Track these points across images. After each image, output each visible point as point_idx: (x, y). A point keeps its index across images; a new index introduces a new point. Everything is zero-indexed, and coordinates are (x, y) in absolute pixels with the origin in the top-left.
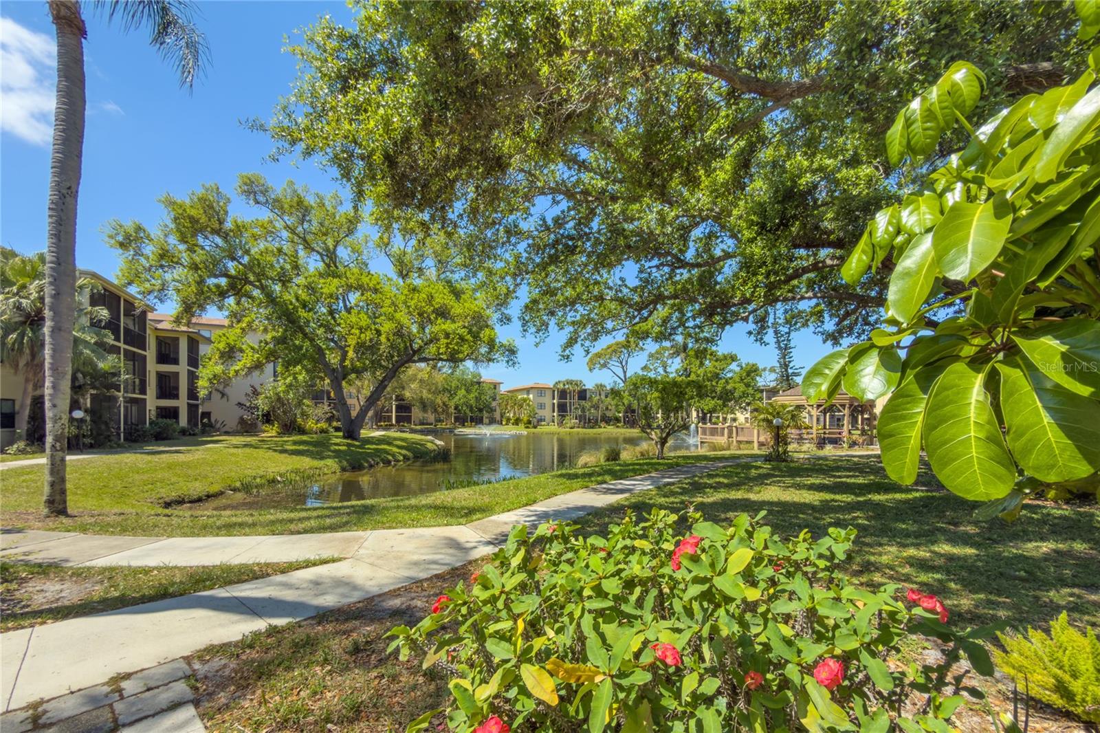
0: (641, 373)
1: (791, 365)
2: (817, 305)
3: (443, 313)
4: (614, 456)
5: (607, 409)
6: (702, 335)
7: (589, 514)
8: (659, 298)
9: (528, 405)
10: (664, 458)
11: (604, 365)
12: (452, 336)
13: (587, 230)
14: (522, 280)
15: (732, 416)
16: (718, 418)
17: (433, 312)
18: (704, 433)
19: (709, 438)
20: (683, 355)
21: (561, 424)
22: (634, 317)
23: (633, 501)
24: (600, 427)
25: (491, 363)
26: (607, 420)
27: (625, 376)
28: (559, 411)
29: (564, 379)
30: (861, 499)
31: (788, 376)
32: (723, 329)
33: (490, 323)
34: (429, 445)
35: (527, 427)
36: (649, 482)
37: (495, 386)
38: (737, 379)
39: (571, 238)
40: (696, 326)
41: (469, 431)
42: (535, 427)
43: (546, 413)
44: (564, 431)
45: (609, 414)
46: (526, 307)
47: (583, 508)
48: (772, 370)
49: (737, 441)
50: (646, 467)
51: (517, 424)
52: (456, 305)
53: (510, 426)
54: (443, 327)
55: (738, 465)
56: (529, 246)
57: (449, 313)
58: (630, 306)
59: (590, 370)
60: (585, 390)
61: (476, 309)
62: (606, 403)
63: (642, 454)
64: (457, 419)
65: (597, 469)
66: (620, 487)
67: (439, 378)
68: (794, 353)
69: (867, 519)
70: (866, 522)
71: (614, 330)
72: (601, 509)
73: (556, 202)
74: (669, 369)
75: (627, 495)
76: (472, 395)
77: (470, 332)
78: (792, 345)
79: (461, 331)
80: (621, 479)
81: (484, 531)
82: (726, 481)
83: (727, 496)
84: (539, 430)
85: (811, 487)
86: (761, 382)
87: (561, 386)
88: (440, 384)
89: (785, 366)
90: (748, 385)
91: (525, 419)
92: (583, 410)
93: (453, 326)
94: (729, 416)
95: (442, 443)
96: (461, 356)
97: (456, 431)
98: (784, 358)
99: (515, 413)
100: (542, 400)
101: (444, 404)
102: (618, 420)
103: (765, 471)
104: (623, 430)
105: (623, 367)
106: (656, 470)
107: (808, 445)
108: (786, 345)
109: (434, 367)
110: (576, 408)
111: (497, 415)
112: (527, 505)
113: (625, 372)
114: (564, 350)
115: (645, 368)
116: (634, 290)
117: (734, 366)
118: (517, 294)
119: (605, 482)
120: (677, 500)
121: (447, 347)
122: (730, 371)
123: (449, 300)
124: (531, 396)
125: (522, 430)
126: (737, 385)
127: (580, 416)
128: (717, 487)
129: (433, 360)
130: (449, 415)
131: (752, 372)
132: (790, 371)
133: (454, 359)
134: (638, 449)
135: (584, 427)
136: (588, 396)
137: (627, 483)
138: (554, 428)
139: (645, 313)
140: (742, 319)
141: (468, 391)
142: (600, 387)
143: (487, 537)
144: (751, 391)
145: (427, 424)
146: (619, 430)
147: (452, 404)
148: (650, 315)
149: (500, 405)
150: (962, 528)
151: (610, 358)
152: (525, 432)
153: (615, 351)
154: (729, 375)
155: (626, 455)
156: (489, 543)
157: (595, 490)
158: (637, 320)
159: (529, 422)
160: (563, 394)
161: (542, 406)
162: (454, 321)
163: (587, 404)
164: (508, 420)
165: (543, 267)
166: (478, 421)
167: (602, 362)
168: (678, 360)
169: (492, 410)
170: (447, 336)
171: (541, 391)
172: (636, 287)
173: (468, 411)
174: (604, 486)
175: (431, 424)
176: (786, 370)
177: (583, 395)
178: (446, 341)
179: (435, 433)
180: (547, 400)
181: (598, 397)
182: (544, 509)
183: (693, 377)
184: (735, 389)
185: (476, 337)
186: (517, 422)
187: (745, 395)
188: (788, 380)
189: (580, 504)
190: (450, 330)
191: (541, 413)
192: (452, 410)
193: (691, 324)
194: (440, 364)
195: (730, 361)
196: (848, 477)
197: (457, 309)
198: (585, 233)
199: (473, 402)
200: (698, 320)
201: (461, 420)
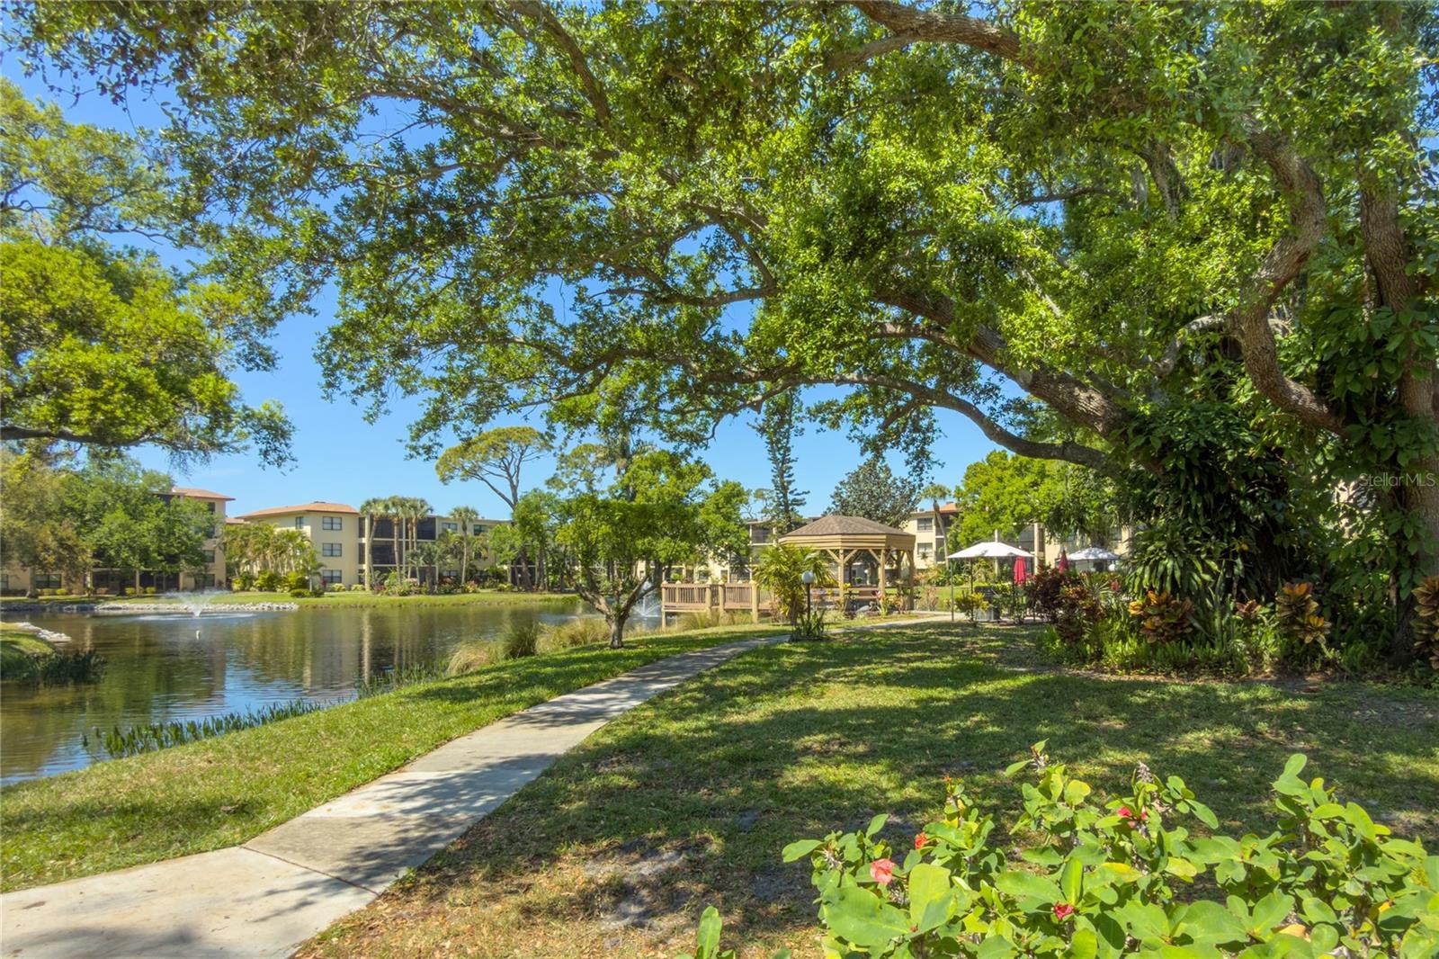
0: (545, 490)
1: (791, 488)
2: (858, 395)
3: (81, 323)
4: (522, 647)
5: (478, 556)
6: (680, 428)
7: (548, 774)
8: (615, 355)
9: (303, 549)
10: (622, 645)
11: (473, 473)
12: (107, 383)
13: (483, 196)
14: (328, 273)
15: (703, 568)
16: (679, 571)
17: (51, 315)
18: (671, 598)
19: (680, 606)
20: (622, 462)
21: (378, 586)
22: (567, 383)
23: (621, 734)
24: (465, 591)
25: (214, 454)
26: (478, 578)
27: (515, 495)
28: (375, 560)
29: (385, 495)
30: (962, 692)
31: (787, 505)
32: (717, 421)
33: (219, 363)
34: (28, 646)
35: (299, 595)
36: (624, 695)
37: (212, 505)
38: (712, 508)
39: (450, 206)
40: (676, 411)
41: (143, 607)
42: (318, 594)
43: (345, 564)
44: (381, 599)
45: (483, 566)
46: (337, 334)
47: (524, 762)
48: (760, 494)
49: (727, 611)
50: (603, 666)
51: (272, 588)
52: (122, 308)
53: (254, 593)
54: (83, 358)
55: (754, 651)
56: (346, 201)
57: (100, 325)
58: (562, 360)
59: (443, 480)
60: (432, 520)
61: (180, 327)
62: (477, 544)
63: (574, 641)
64: (100, 580)
65: (506, 676)
66: (575, 708)
67: (50, 480)
68: (796, 469)
69: (994, 722)
70: (996, 729)
71: (525, 403)
72: (567, 757)
73: (425, 119)
74: (596, 486)
75: (599, 724)
76: (145, 526)
77: (163, 379)
78: (792, 456)
79: (134, 372)
80: (569, 692)
81: (310, 854)
82: (757, 680)
83: (778, 707)
84: (327, 599)
85: (888, 680)
86: (744, 513)
87: (380, 510)
88: (51, 498)
89: (783, 488)
90: (728, 518)
91: (293, 577)
92: (429, 557)
93: (110, 359)
94: (698, 568)
95: (64, 638)
96: (128, 431)
97: (100, 608)
98: (782, 477)
99: (265, 566)
100: (333, 537)
101: (61, 543)
102: (499, 577)
103: (802, 659)
104: (512, 597)
105: (510, 478)
106: (626, 669)
107: (834, 613)
108: (784, 455)
109: (39, 454)
110: (414, 555)
111: (218, 570)
112: (389, 770)
113: (514, 488)
114: (418, 437)
115: (552, 482)
116: (566, 332)
117: (705, 485)
118: (312, 304)
119: (541, 701)
120: (702, 724)
121: (94, 408)
122: (700, 493)
123: (99, 293)
124: (307, 529)
125: (284, 602)
126: (712, 517)
127: (423, 571)
128: (753, 692)
129: (37, 435)
130: (76, 571)
131: (734, 495)
132: (790, 497)
133: (106, 437)
134: (566, 631)
135: (431, 592)
136: (438, 531)
137: (582, 700)
138: (363, 595)
139: (589, 377)
140: (752, 405)
141: (135, 514)
142: (465, 516)
143: (325, 869)
144: (732, 526)
145: (15, 593)
146: (504, 596)
147: (88, 544)
148: (597, 382)
149: (224, 547)
150: (1105, 723)
151: (484, 460)
152: (293, 605)
153: (494, 447)
154: (699, 500)
155: (548, 643)
156: (339, 884)
157: (527, 719)
158: (573, 389)
159: (303, 584)
160: (383, 526)
161: (333, 550)
162: (112, 347)
163: (437, 547)
164: (248, 580)
165: (383, 255)
166: (164, 583)
167: (468, 466)
168: (612, 471)
169: (204, 559)
170: (94, 380)
171: (331, 518)
172: (574, 327)
173: (134, 561)
174: (543, 708)
175: (23, 593)
176: (785, 496)
177: (427, 528)
178: (90, 393)
179: (33, 612)
180: (346, 537)
181: (460, 533)
182: (433, 775)
183: (640, 500)
184: (708, 523)
185: (178, 389)
186: (271, 583)
187: (723, 533)
188: (787, 511)
189: (515, 752)
190: (101, 367)
191: (332, 564)
192: (87, 558)
193: (666, 405)
194: (61, 446)
195: (699, 476)
196: (922, 659)
197: (124, 318)
198: (480, 203)
199: (149, 541)
200: (677, 400)
201: (115, 580)
